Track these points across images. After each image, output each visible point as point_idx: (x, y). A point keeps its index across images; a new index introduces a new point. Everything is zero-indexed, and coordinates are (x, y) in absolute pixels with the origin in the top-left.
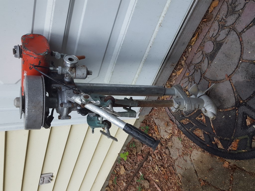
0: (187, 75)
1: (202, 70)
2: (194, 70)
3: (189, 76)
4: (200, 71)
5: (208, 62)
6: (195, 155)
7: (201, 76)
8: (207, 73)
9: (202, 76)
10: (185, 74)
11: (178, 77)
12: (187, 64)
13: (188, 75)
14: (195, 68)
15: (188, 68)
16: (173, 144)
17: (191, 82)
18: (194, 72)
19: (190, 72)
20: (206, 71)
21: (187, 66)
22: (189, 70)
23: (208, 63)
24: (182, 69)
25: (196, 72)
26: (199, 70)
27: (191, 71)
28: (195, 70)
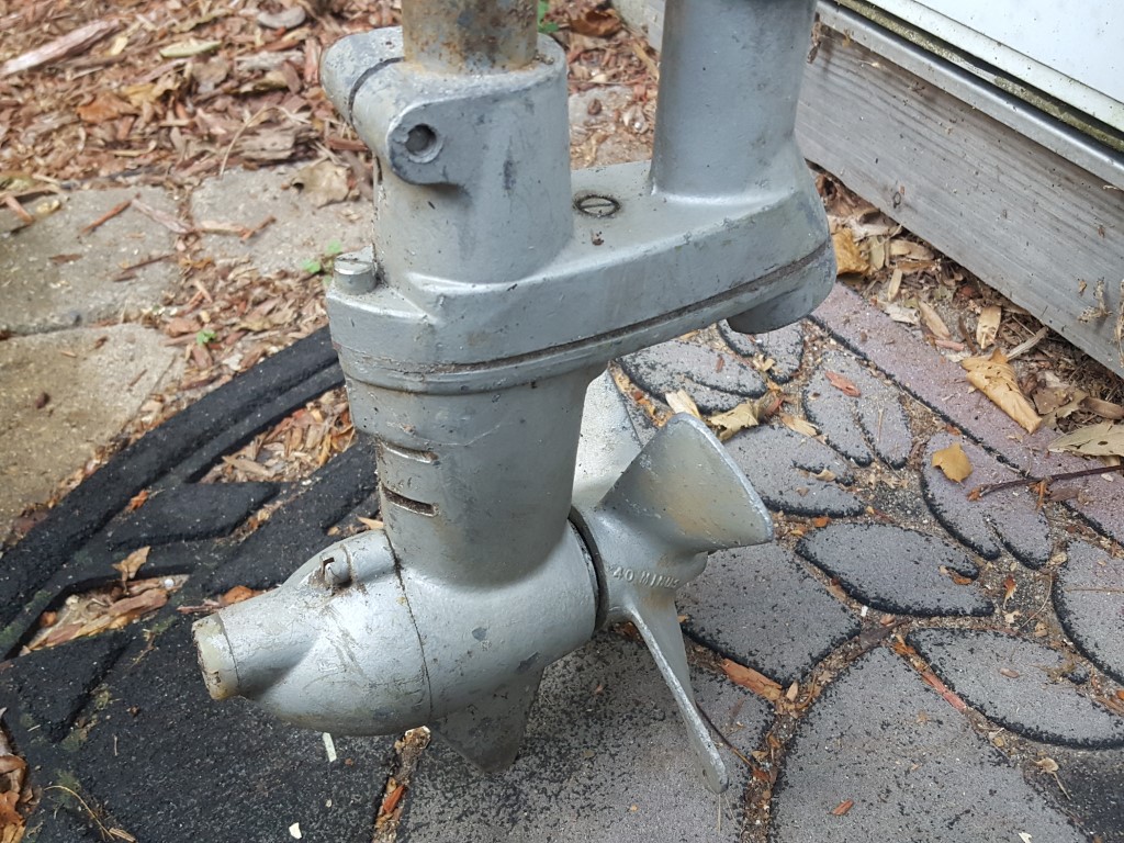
0: (946, 453)
1: (962, 632)
2: (988, 546)
3: (929, 472)
4: (955, 614)
5: (1057, 741)
6: (132, 366)
7: (895, 610)
8: (907, 681)
9: (888, 617)
10: (959, 441)
11: (945, 361)
12: (1077, 483)
13: (938, 461)
14: (1007, 559)
15: (1026, 480)
16: (322, 200)
17: (849, 483)
18: (964, 541)
19: (974, 497)
20: (940, 687)
21: (1055, 478)
22: (995, 488)
23: (1038, 737)
24: (1031, 420)
25: (961, 557)
26: (966, 597)
27: (985, 504)
28: (977, 558)
